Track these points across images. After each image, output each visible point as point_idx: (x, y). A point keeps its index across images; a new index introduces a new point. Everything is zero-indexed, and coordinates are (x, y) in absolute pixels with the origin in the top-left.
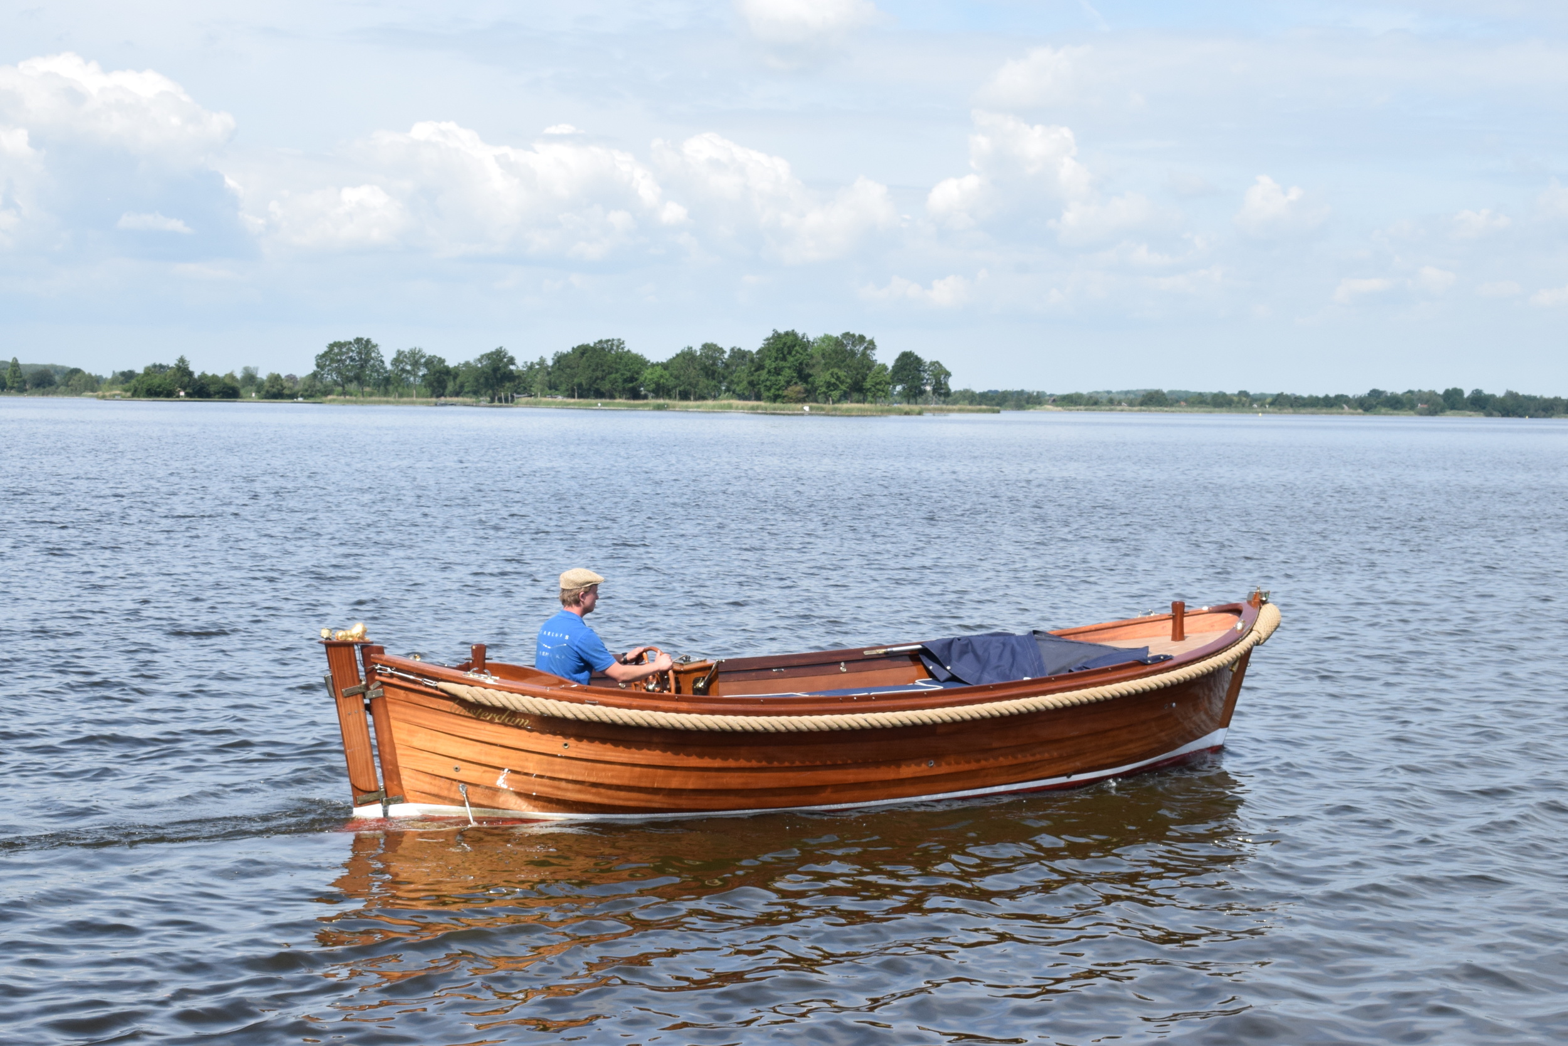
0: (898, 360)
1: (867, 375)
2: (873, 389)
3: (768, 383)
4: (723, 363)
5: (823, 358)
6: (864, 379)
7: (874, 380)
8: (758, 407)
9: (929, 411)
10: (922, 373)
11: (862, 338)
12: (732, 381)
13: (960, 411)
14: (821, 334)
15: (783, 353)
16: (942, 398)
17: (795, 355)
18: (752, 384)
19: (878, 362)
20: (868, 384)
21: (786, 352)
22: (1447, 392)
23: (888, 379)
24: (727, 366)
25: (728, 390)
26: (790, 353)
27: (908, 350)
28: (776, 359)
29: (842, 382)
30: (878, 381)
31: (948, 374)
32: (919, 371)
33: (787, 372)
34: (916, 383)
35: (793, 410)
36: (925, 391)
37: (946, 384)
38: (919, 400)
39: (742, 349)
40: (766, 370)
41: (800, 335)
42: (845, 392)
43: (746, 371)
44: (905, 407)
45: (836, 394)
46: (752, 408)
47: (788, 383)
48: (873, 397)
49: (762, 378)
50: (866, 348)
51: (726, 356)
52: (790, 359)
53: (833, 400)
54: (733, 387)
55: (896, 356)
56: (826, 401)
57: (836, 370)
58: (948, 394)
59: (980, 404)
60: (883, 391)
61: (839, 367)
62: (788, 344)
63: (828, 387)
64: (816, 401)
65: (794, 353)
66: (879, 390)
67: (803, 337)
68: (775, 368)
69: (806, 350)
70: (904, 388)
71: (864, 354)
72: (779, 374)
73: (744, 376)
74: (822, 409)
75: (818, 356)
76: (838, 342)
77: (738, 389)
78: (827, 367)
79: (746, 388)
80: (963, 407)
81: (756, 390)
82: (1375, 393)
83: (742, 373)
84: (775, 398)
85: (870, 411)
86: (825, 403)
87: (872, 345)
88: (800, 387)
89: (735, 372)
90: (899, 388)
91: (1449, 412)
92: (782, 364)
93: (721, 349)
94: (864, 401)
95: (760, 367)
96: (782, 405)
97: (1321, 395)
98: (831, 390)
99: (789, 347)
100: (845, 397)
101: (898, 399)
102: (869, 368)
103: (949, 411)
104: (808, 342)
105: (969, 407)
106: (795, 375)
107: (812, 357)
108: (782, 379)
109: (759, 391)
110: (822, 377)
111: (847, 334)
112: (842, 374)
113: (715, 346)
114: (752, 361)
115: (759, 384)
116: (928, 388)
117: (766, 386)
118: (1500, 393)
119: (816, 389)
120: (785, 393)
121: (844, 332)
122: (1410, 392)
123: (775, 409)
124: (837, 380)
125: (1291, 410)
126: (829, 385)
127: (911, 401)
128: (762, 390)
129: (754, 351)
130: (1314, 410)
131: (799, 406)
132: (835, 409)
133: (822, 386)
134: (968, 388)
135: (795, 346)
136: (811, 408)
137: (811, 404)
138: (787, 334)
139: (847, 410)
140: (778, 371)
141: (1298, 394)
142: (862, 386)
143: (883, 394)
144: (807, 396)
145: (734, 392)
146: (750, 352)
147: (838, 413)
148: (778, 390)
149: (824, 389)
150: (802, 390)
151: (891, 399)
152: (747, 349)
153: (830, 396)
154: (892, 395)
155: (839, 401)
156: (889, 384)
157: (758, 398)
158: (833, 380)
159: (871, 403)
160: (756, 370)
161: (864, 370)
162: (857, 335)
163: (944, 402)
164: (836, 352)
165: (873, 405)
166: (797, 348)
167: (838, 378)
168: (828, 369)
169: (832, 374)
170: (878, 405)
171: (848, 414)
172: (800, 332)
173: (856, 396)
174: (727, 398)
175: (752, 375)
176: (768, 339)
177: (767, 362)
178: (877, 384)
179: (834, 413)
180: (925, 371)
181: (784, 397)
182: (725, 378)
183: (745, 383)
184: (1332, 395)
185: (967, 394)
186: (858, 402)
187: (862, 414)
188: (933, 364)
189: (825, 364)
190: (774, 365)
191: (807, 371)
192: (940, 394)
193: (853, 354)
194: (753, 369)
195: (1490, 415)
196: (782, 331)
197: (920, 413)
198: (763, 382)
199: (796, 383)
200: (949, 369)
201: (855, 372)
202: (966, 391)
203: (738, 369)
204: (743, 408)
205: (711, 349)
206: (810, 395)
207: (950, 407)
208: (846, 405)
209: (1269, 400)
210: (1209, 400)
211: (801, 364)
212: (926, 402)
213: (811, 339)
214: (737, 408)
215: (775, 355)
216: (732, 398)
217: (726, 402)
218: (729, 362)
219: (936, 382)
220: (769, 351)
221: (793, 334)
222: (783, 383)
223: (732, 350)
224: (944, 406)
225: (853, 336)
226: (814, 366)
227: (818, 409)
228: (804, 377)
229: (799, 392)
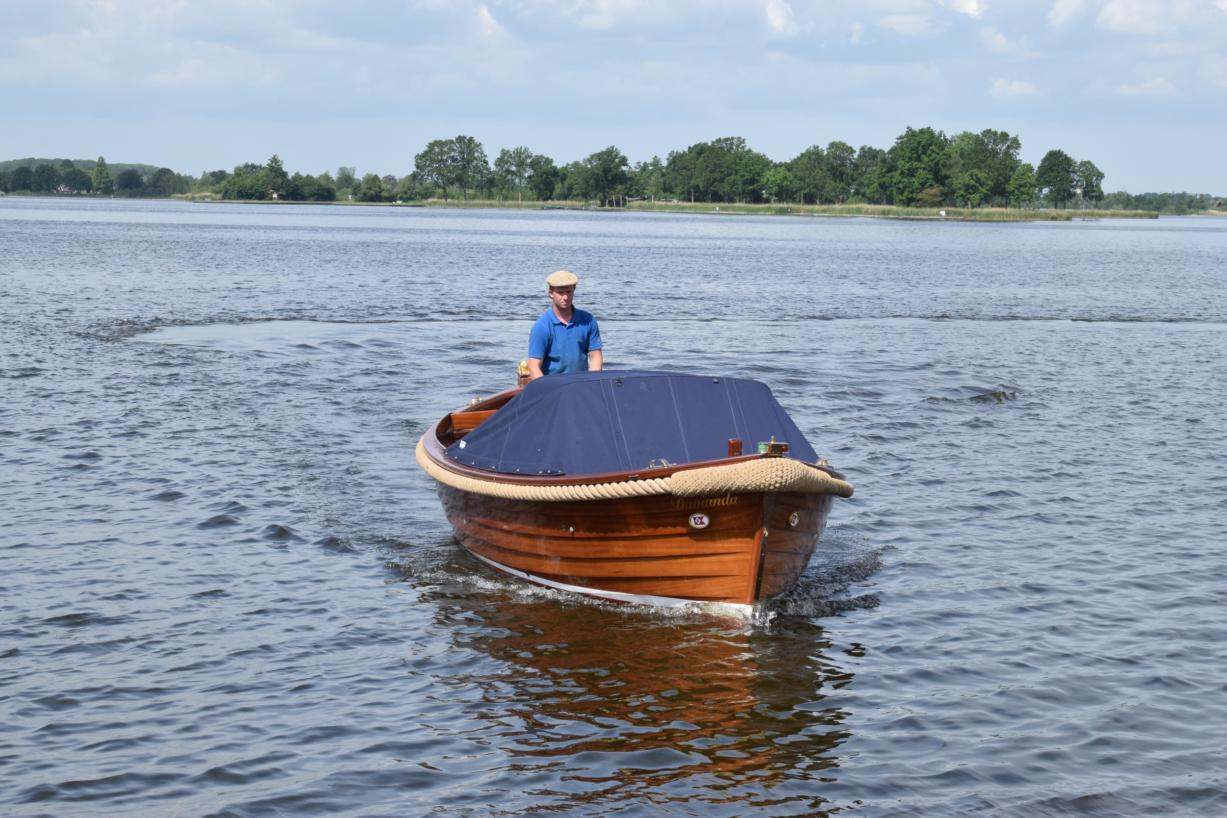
0: (1044, 160)
1: (1010, 176)
2: (1017, 192)
3: (901, 186)
4: (852, 163)
5: (962, 158)
6: (1007, 181)
7: (1017, 182)
8: (889, 212)
9: (1079, 216)
10: (1072, 175)
11: (1005, 136)
12: (862, 183)
13: (1113, 216)
14: (960, 132)
15: (917, 153)
16: (1094, 202)
17: (930, 155)
18: (883, 186)
19: (1023, 163)
20: (1010, 187)
21: (920, 152)
23: (1033, 181)
24: (856, 166)
25: (857, 193)
26: (924, 153)
27: (1056, 149)
28: (910, 159)
29: (982, 185)
30: (1022, 183)
31: (1101, 176)
32: (1069, 172)
33: (922, 174)
34: (1065, 186)
35: (929, 215)
36: (1075, 194)
37: (1098, 186)
38: (1068, 204)
39: (874, 148)
40: (899, 171)
41: (937, 133)
42: (986, 196)
43: (877, 172)
44: (1052, 211)
45: (975, 197)
46: (883, 213)
47: (923, 185)
48: (1017, 200)
49: (894, 180)
50: (1009, 147)
51: (856, 156)
52: (925, 159)
53: (972, 204)
54: (863, 190)
55: (1044, 155)
56: (965, 205)
57: (976, 171)
58: (1100, 197)
59: (1136, 209)
60: (1028, 194)
61: (979, 168)
62: (923, 143)
63: (967, 190)
64: (955, 206)
65: (929, 152)
66: (1023, 193)
67: (940, 135)
68: (909, 169)
69: (943, 149)
70: (1051, 191)
71: (1006, 153)
72: (913, 176)
73: (874, 177)
74: (961, 214)
75: (956, 157)
76: (977, 140)
77: (868, 192)
78: (965, 168)
79: (877, 191)
80: (1118, 211)
81: (888, 193)
83: (873, 173)
84: (908, 202)
85: (1013, 216)
86: (964, 207)
87: (1016, 143)
88: (936, 190)
89: (865, 173)
90: (1046, 191)
92: (916, 164)
93: (851, 148)
94: (1006, 205)
95: (892, 169)
96: (915, 210)
98: (970, 193)
99: (923, 146)
100: (986, 200)
101: (1044, 202)
102: (1013, 169)
103: (1102, 216)
104: (946, 140)
105: (1124, 212)
106: (929, 176)
107: (949, 157)
108: (916, 181)
109: (891, 195)
110: (960, 179)
111: (989, 131)
112: (982, 175)
113: (844, 144)
114: (884, 161)
115: (891, 187)
116: (1079, 191)
117: (898, 188)
119: (954, 192)
120: (920, 196)
121: (985, 129)
123: (907, 214)
124: (976, 181)
126: (967, 187)
127: (1059, 204)
128: (895, 192)
129: (887, 149)
131: (935, 210)
132: (974, 214)
133: (960, 189)
134: (1123, 191)
135: (931, 145)
136: (947, 213)
137: (947, 208)
138: (922, 131)
139: (987, 215)
140: (912, 173)
142: (1005, 188)
143: (1028, 197)
144: (943, 200)
145: (863, 195)
146: (881, 151)
147: (977, 218)
148: (912, 193)
149: (962, 192)
150: (939, 194)
151: (1036, 203)
152: (878, 149)
153: (969, 199)
154: (1038, 198)
155: (979, 205)
156: (1035, 186)
157: (890, 202)
158: (972, 182)
159: (1015, 207)
160: (889, 171)
161: (1007, 172)
162: (999, 132)
163: (1096, 206)
164: (976, 151)
165: (1017, 209)
166: (933, 147)
167: (978, 180)
168: (967, 171)
169: (971, 176)
170: (1022, 209)
171: (988, 219)
172: (936, 130)
173: (998, 199)
174: (856, 202)
175: (884, 176)
176: (901, 138)
177: (900, 163)
178: (1021, 186)
179: (972, 218)
180: (1074, 172)
181: (918, 200)
182: (854, 180)
183: (876, 185)
185: (1122, 198)
186: (999, 206)
187: (1003, 220)
188: (1083, 164)
189: (963, 165)
190: (907, 166)
191: (944, 172)
192: (1091, 198)
193: (994, 153)
194: (884, 170)
196: (916, 128)
197: (1068, 219)
198: (895, 184)
199: (931, 186)
200: (1100, 170)
201: (996, 173)
202: (1120, 194)
203: (869, 170)
204: (873, 213)
205: (839, 148)
206: (947, 198)
207: (1103, 212)
208: (986, 210)
211: (937, 164)
212: (1076, 206)
213: (949, 137)
214: (867, 213)
215: (909, 154)
216: (861, 201)
217: (854, 206)
218: (858, 163)
219: (1087, 184)
220: (902, 150)
221: (928, 132)
222: (917, 185)
223: (862, 149)
224: (1096, 211)
225: (995, 133)
226: (951, 166)
227: (955, 213)
228: (940, 179)
229: (935, 195)
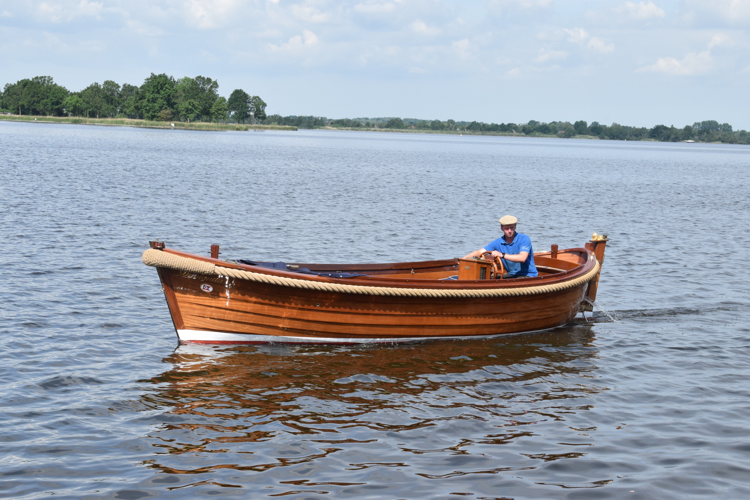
0: (232, 95)
1: (212, 104)
2: (216, 113)
3: (148, 108)
4: (118, 94)
5: (184, 92)
6: (211, 107)
7: (217, 107)
8: (141, 123)
9: (252, 128)
10: (248, 104)
11: (209, 80)
12: (124, 106)
13: (272, 128)
14: (182, 77)
15: (157, 88)
16: (261, 120)
17: (165, 90)
18: (137, 108)
19: (220, 96)
20: (213, 110)
21: (159, 88)
22: (577, 123)
23: (226, 107)
24: (121, 96)
25: (121, 111)
26: (162, 89)
27: (239, 88)
28: (153, 92)
29: (196, 109)
30: (219, 108)
31: (265, 105)
32: (246, 102)
33: (160, 101)
34: (244, 110)
35: (164, 125)
36: (250, 115)
37: (263, 111)
38: (246, 121)
39: (131, 85)
40: (147, 99)
41: (169, 77)
42: (198, 115)
43: (133, 100)
44: (237, 125)
45: (192, 116)
46: (137, 124)
47: (161, 108)
48: (216, 118)
49: (144, 105)
50: (211, 87)
51: (120, 89)
52: (162, 92)
53: (190, 120)
54: (125, 110)
55: (232, 93)
56: (186, 120)
57: (192, 100)
58: (264, 117)
59: (285, 125)
60: (223, 115)
61: (194, 98)
62: (161, 83)
63: (187, 111)
64: (179, 120)
65: (164, 88)
66: (220, 114)
67: (171, 79)
68: (152, 98)
69: (173, 87)
70: (236, 113)
71: (210, 90)
72: (155, 102)
73: (132, 102)
74: (183, 125)
75: (180, 92)
76: (193, 82)
77: (128, 111)
78: (186, 98)
79: (133, 111)
80: (274, 126)
81: (140, 112)
82: (532, 122)
83: (131, 101)
84: (152, 118)
85: (214, 127)
86: (185, 121)
87: (216, 85)
88: (169, 111)
89: (126, 100)
90: (233, 113)
91: (577, 136)
92: (157, 95)
93: (117, 84)
94: (210, 121)
95: (142, 97)
96: (156, 122)
97: (499, 123)
98: (189, 114)
99: (161, 85)
100: (198, 118)
101: (232, 120)
102: (214, 100)
103: (265, 128)
104: (174, 81)
105: (278, 126)
106: (165, 103)
107: (176, 91)
108: (157, 106)
109: (142, 113)
110: (183, 105)
111: (200, 77)
112: (196, 103)
113: (113, 82)
114: (137, 93)
115: (141, 108)
116: (252, 113)
117: (146, 109)
118: (609, 125)
119: (179, 112)
120: (159, 114)
121: (197, 76)
122: (554, 122)
123: (152, 125)
124: (192, 107)
125: (480, 133)
126: (187, 110)
127: (241, 121)
128: (144, 112)
129: (139, 86)
130: (494, 133)
131: (168, 123)
132: (192, 126)
133: (183, 111)
134: (277, 114)
135: (165, 84)
136: (175, 125)
137: (175, 122)
138: (160, 76)
139: (199, 126)
140: (154, 100)
141: (485, 122)
142: (209, 111)
143: (223, 117)
144: (173, 117)
145: (125, 113)
146: (136, 87)
147: (193, 128)
148: (154, 112)
149: (184, 113)
150: (170, 113)
151: (227, 120)
152: (134, 86)
153: (188, 117)
154: (228, 117)
155: (194, 120)
156: (226, 110)
157: (141, 117)
158: (190, 107)
159: (215, 122)
160: (140, 99)
161: (211, 101)
162: (206, 78)
163: (262, 123)
164: (192, 89)
165: (216, 124)
166: (167, 86)
167: (193, 106)
168: (187, 100)
169: (189, 103)
170: (219, 123)
171: (199, 129)
172: (169, 76)
173: (205, 117)
174: (120, 117)
175: (138, 102)
176: (147, 79)
177: (147, 94)
178: (219, 110)
179: (190, 128)
180: (249, 102)
181: (159, 117)
182: (119, 104)
183: (132, 107)
184: (506, 123)
185: (277, 118)
186: (206, 121)
187: (208, 129)
188: (255, 98)
189: (185, 97)
190: (151, 96)
191: (173, 100)
192: (259, 118)
193: (203, 90)
194: (138, 98)
195: (602, 138)
196: (157, 74)
197: (246, 130)
198: (144, 107)
199: (166, 108)
200: (265, 101)
201: (204, 102)
202: (276, 116)
203: (128, 98)
204: (131, 124)
205: (110, 84)
206: (175, 116)
207: (266, 126)
208: (198, 123)
209: (467, 126)
210: (429, 125)
211: (169, 96)
212: (250, 123)
213: (176, 80)
214: (127, 123)
215: (153, 89)
216: (124, 117)
217: (119, 119)
218: (122, 93)
219: (257, 110)
220: (148, 87)
221: (163, 77)
222: (157, 108)
223: (124, 85)
224: (262, 125)
225: (204, 78)
226: (178, 97)
227: (180, 125)
228: (171, 104)
229: (168, 114)
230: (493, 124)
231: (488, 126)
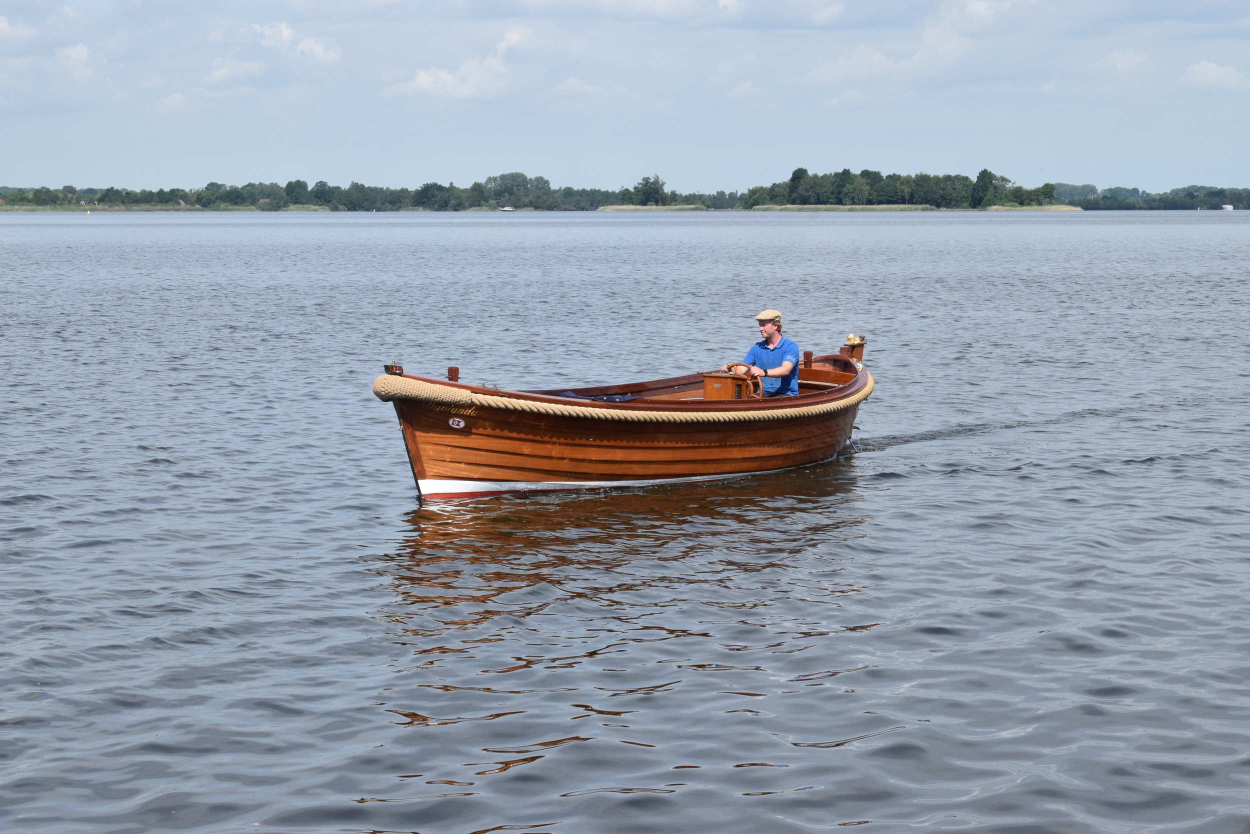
22: (290, 184)
82: (212, 186)
91: (292, 207)
97: (155, 190)
118: (345, 185)
122: (250, 185)
125: (123, 207)
130: (147, 206)
141: (129, 189)
184: (167, 189)
195: (335, 209)
209: (98, 196)
210: (31, 196)
230: (143, 192)
231: (136, 194)
